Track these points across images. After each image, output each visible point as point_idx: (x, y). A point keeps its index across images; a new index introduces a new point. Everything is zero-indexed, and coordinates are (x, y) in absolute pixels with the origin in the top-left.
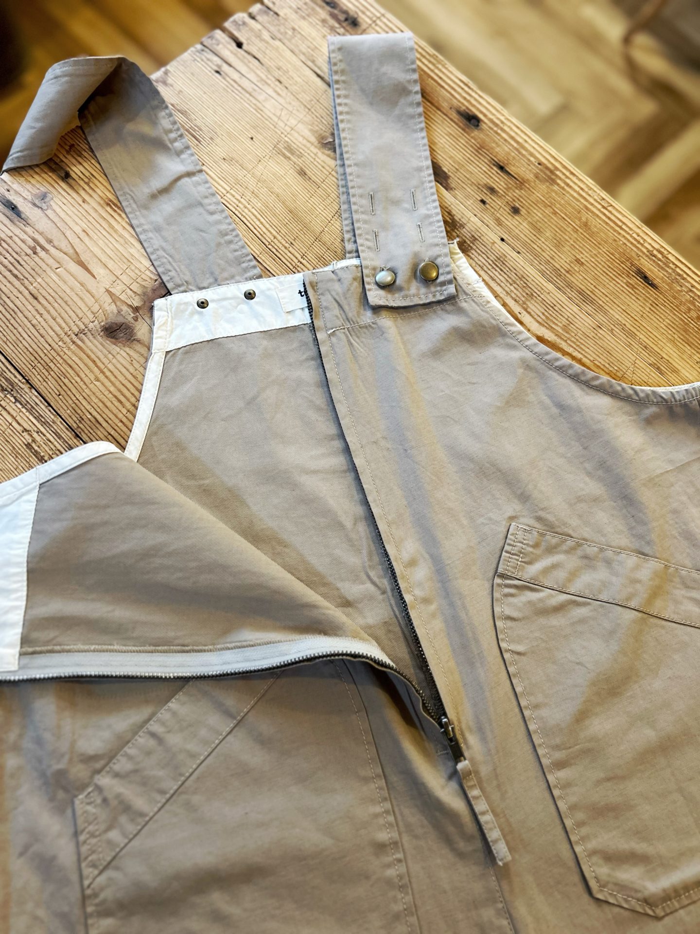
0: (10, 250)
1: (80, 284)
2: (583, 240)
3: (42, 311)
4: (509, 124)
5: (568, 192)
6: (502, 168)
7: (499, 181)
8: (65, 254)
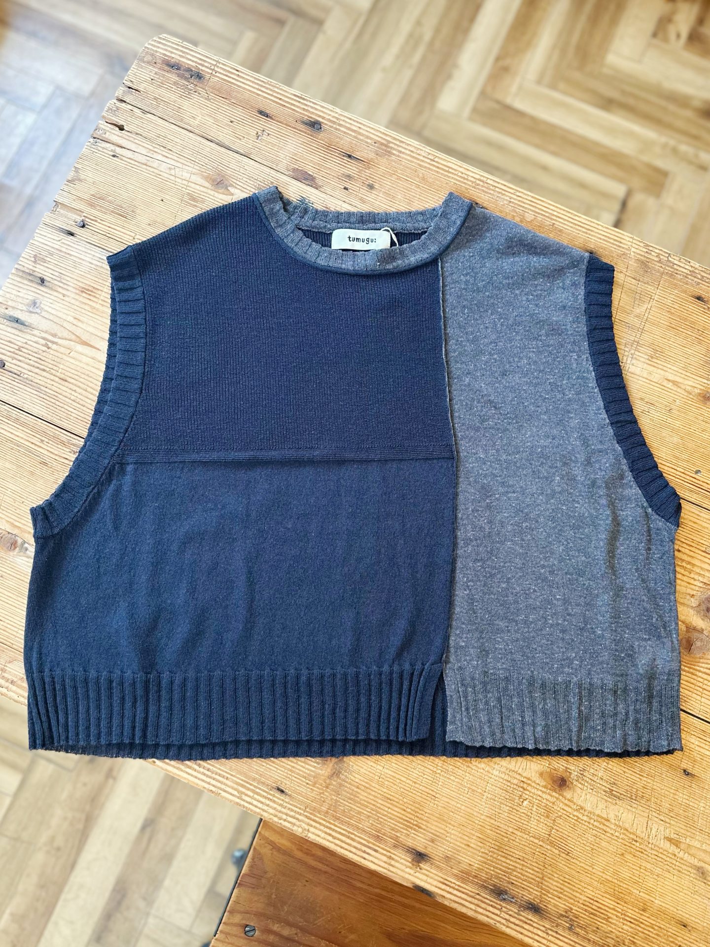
0: (30, 352)
1: (93, 358)
2: (425, 191)
3: (75, 388)
4: (343, 118)
5: (403, 158)
6: (350, 156)
7: (352, 168)
8: (70, 340)
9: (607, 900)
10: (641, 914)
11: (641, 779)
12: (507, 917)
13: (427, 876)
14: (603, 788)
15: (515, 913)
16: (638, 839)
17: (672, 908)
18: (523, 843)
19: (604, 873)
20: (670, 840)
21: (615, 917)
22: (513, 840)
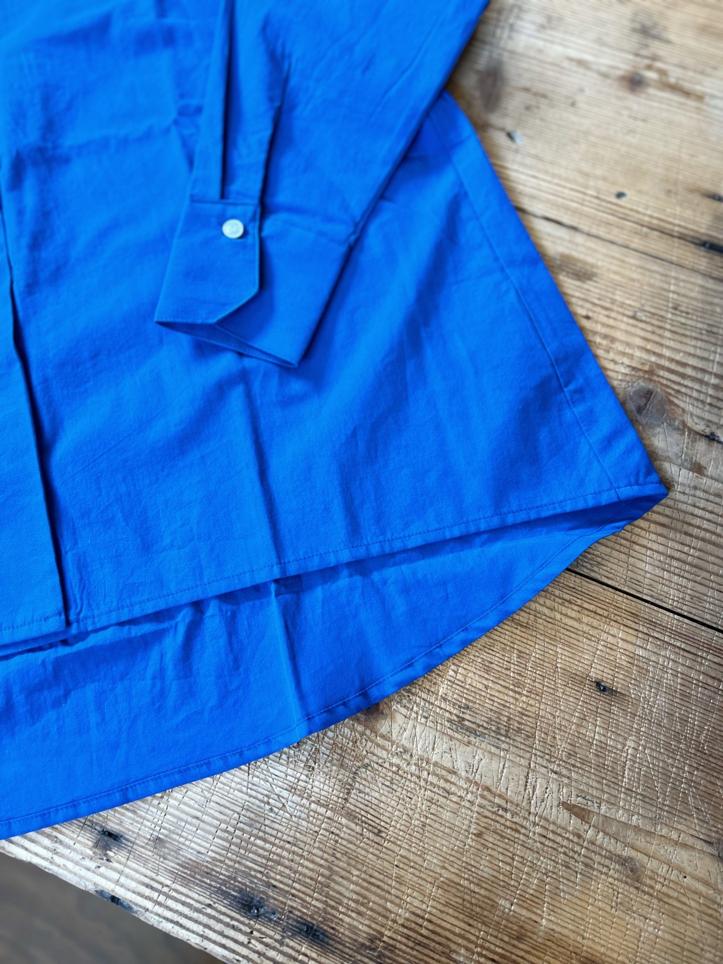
9: (448, 918)
10: (514, 946)
11: (517, 699)
12: (260, 947)
13: (121, 873)
14: (447, 715)
15: (276, 940)
16: (509, 806)
17: (572, 935)
18: (299, 814)
19: (443, 868)
20: (570, 808)
21: (463, 951)
22: (280, 809)
